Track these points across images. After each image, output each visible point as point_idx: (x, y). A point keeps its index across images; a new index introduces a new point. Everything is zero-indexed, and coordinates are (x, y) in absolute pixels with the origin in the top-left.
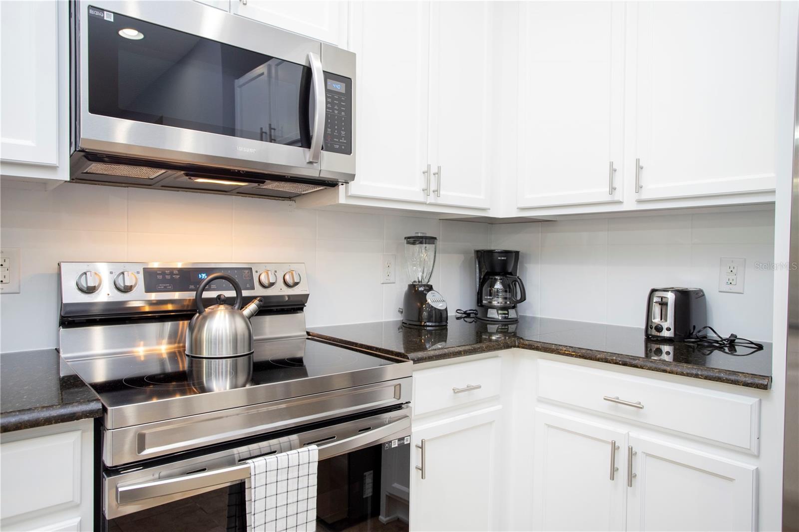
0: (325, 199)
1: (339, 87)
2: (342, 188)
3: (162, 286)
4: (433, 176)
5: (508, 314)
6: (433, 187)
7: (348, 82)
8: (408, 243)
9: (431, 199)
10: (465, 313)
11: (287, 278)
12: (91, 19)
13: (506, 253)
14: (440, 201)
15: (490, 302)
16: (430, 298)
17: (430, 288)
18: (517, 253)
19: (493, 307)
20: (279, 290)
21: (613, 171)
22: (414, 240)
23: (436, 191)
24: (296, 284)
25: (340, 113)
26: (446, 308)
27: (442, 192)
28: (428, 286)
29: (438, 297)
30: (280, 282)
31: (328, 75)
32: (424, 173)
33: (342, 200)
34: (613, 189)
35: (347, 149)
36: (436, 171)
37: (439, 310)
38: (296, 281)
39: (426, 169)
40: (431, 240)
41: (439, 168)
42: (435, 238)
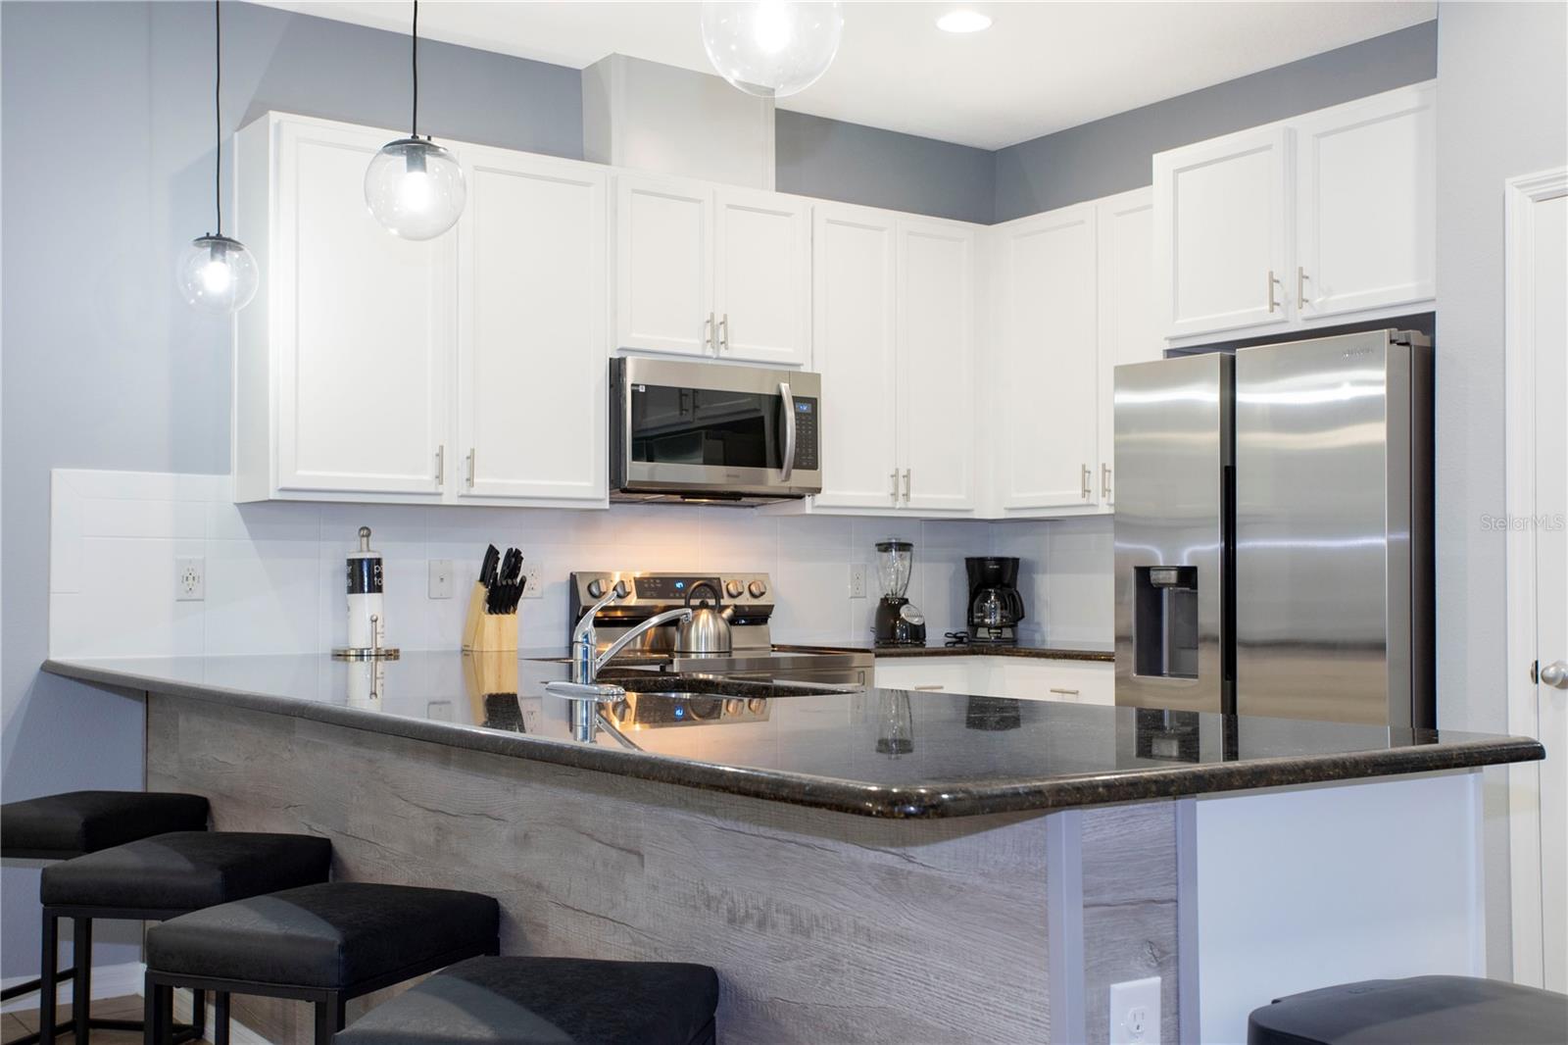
0: (791, 507)
1: (805, 408)
2: (808, 499)
3: (649, 594)
4: (902, 480)
5: (1001, 633)
6: (902, 490)
7: (813, 402)
8: (879, 550)
9: (900, 504)
10: (955, 636)
11: (753, 588)
12: (633, 392)
13: (1000, 561)
14: (911, 505)
15: (982, 621)
16: (904, 612)
17: (906, 601)
18: (1016, 561)
19: (984, 625)
20: (745, 600)
21: (1085, 471)
22: (885, 547)
23: (907, 495)
24: (762, 594)
25: (807, 432)
26: (924, 624)
27: (912, 495)
28: (902, 599)
29: (914, 611)
30: (746, 593)
31: (796, 400)
32: (892, 476)
33: (809, 510)
34: (1086, 491)
35: (813, 464)
36: (905, 473)
37: (915, 626)
38: (763, 590)
39: (894, 473)
40: (904, 547)
41: (909, 471)
42: (911, 545)
